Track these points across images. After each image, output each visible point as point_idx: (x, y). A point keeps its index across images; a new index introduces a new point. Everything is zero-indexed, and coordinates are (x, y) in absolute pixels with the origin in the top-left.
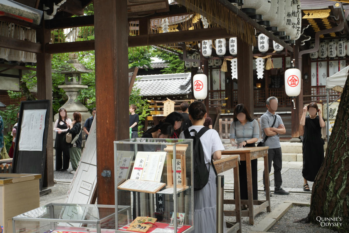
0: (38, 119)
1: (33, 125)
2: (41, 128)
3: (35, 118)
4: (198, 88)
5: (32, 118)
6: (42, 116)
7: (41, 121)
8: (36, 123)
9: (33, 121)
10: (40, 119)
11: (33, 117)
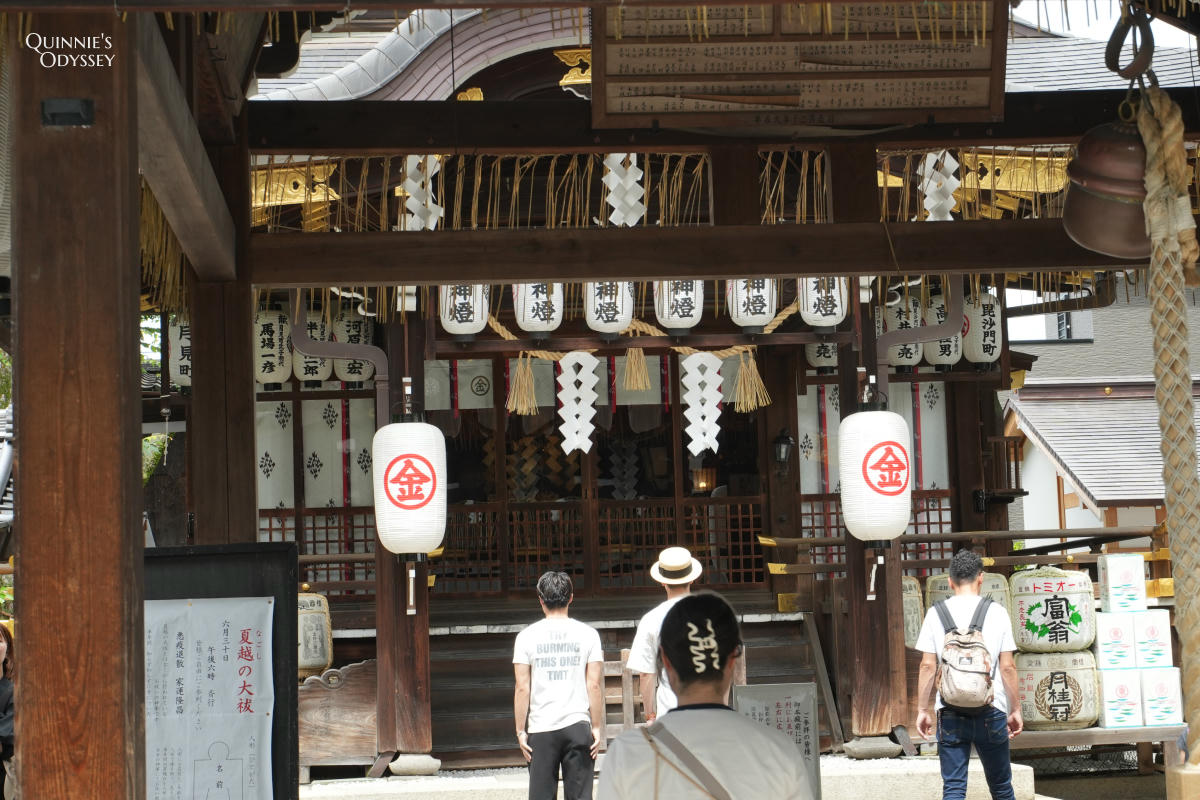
0: (218, 655)
1: (189, 686)
2: (246, 706)
3: (199, 650)
4: (411, 497)
5: (173, 651)
6: (245, 639)
7: (244, 662)
8: (211, 676)
9: (179, 664)
10: (234, 652)
11: (179, 645)
